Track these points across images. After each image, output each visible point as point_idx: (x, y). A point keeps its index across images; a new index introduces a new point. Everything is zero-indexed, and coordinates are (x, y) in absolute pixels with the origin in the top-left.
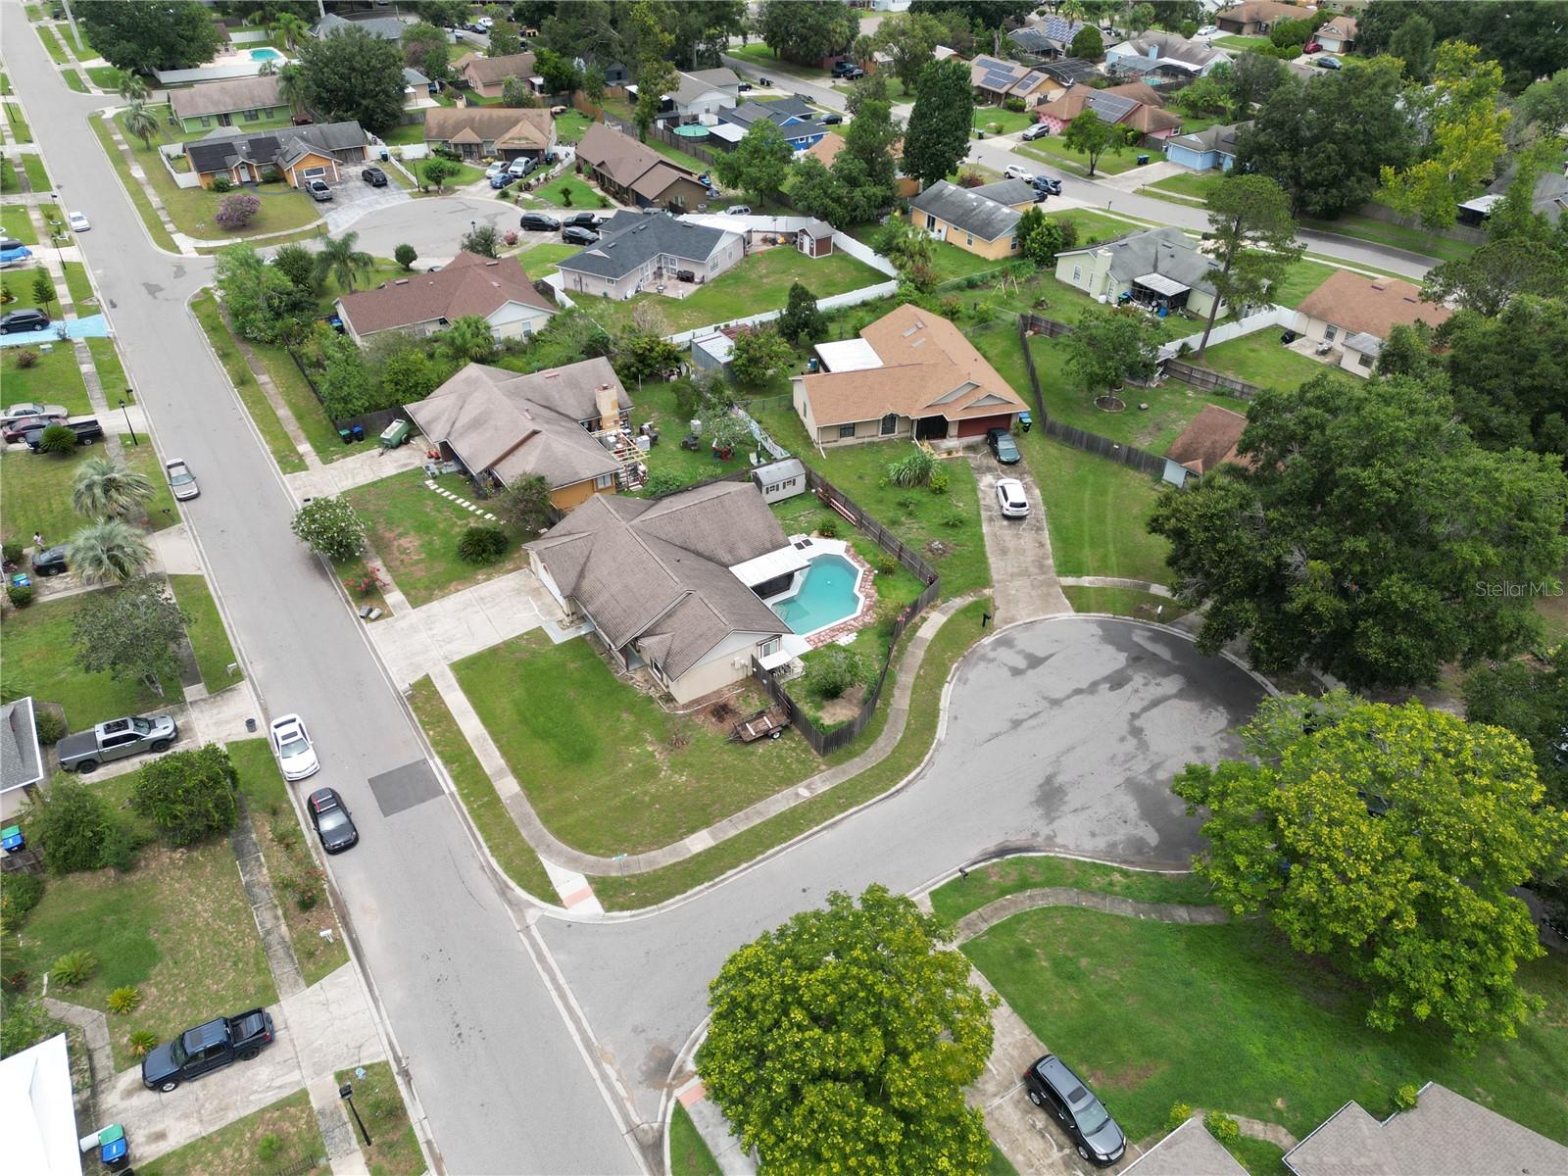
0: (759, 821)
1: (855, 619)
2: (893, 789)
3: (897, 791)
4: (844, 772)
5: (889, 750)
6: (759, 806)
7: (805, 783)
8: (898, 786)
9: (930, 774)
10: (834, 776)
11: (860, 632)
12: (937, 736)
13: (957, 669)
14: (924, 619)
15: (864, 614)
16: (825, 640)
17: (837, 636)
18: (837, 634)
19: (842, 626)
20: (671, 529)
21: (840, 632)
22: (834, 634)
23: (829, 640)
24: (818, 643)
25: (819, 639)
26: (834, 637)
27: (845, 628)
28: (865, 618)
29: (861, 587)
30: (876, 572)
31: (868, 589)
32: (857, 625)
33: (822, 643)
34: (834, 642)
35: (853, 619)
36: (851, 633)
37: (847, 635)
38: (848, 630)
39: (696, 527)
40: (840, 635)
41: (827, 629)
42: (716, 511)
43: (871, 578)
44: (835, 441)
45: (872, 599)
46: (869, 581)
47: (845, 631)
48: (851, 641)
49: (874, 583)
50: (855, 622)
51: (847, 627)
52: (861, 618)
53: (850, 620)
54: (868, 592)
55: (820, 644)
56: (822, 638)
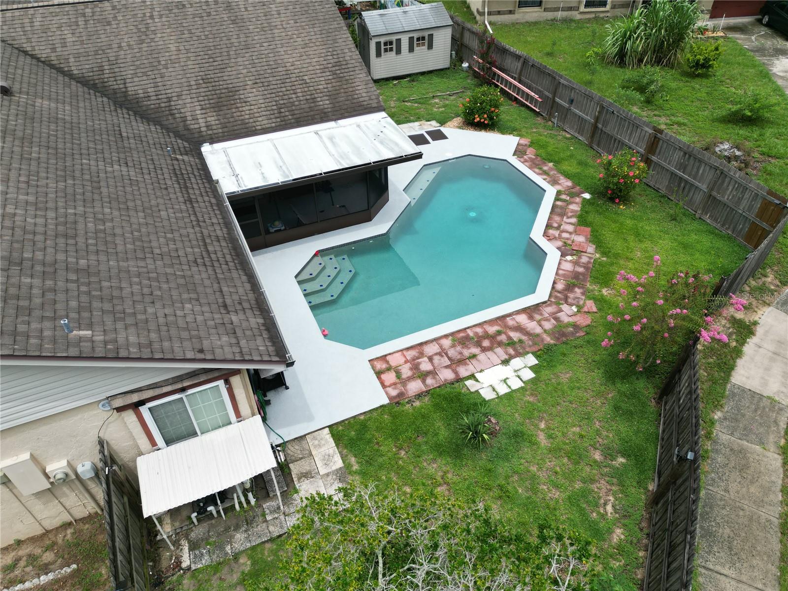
15: (558, 297)
16: (433, 373)
17: (474, 361)
18: (474, 356)
19: (492, 330)
20: (70, 39)
21: (484, 350)
22: (466, 353)
23: (447, 375)
24: (410, 379)
25: (415, 367)
26: (462, 361)
27: (503, 338)
28: (561, 311)
29: (549, 226)
30: (587, 196)
31: (567, 232)
32: (538, 330)
33: (424, 381)
34: (459, 380)
35: (524, 311)
36: (519, 354)
37: (505, 362)
38: (511, 343)
39: (142, 42)
40: (482, 357)
41: (446, 336)
42: (209, 14)
43: (575, 207)
44: (511, 12)
45: (580, 257)
46: (570, 214)
47: (500, 344)
48: (516, 384)
49: (582, 220)
50: (531, 318)
51: (505, 333)
52: (549, 310)
53: (518, 312)
54: (568, 239)
55: (415, 387)
56: (425, 366)
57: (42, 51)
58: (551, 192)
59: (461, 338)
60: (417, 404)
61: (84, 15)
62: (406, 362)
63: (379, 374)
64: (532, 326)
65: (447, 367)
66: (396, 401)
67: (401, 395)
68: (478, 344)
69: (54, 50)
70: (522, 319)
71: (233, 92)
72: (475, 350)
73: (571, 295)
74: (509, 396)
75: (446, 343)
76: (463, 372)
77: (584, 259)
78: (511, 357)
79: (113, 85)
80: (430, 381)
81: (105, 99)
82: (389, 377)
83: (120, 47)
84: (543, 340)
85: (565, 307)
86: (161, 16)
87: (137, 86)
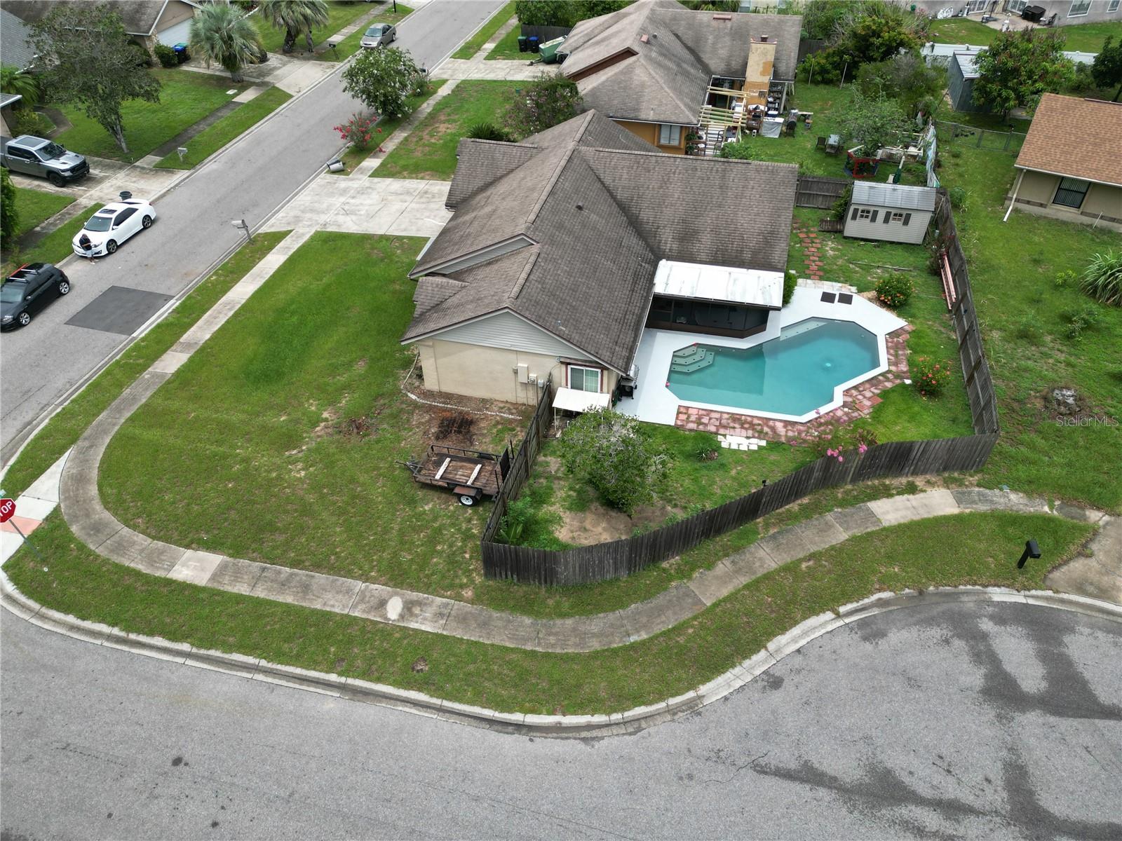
0: (289, 599)
1: (788, 423)
4: (484, 625)
6: (321, 578)
7: (415, 595)
8: (531, 719)
10: (463, 619)
11: (774, 445)
12: (703, 689)
13: (881, 603)
14: (912, 489)
15: (813, 424)
16: (706, 425)
17: (731, 430)
18: (734, 428)
19: (756, 421)
20: (625, 176)
21: (742, 427)
22: (732, 425)
23: (713, 429)
24: (692, 422)
25: (700, 418)
26: (725, 427)
27: (759, 427)
28: (806, 431)
29: (855, 387)
30: (908, 382)
31: (864, 396)
32: (783, 433)
33: (698, 426)
34: (717, 434)
35: (785, 422)
36: (759, 438)
37: (748, 438)
38: (761, 432)
39: (661, 187)
40: (738, 430)
41: (728, 413)
42: (708, 179)
43: (888, 385)
44: (1041, 205)
45: (853, 412)
46: (880, 387)
47: (753, 429)
48: (744, 448)
49: (885, 394)
50: (785, 427)
51: (762, 426)
52: (801, 427)
53: (781, 421)
54: (859, 400)
55: (692, 426)
56: (705, 420)
57: (608, 181)
58: (884, 366)
59: (735, 418)
60: (687, 433)
61: (639, 163)
62: (697, 414)
63: (679, 413)
64: (781, 430)
65: (715, 426)
66: (677, 427)
67: (683, 425)
68: (742, 424)
69: (614, 181)
70: (779, 426)
71: (696, 232)
72: (737, 426)
73: (823, 427)
74: (735, 451)
75: (726, 416)
76: (722, 431)
77: (855, 415)
78: (754, 437)
79: (634, 210)
80: (701, 427)
81: (625, 218)
82: (683, 416)
83: (648, 188)
84: (780, 438)
85: (811, 430)
86: (680, 173)
87: (646, 215)
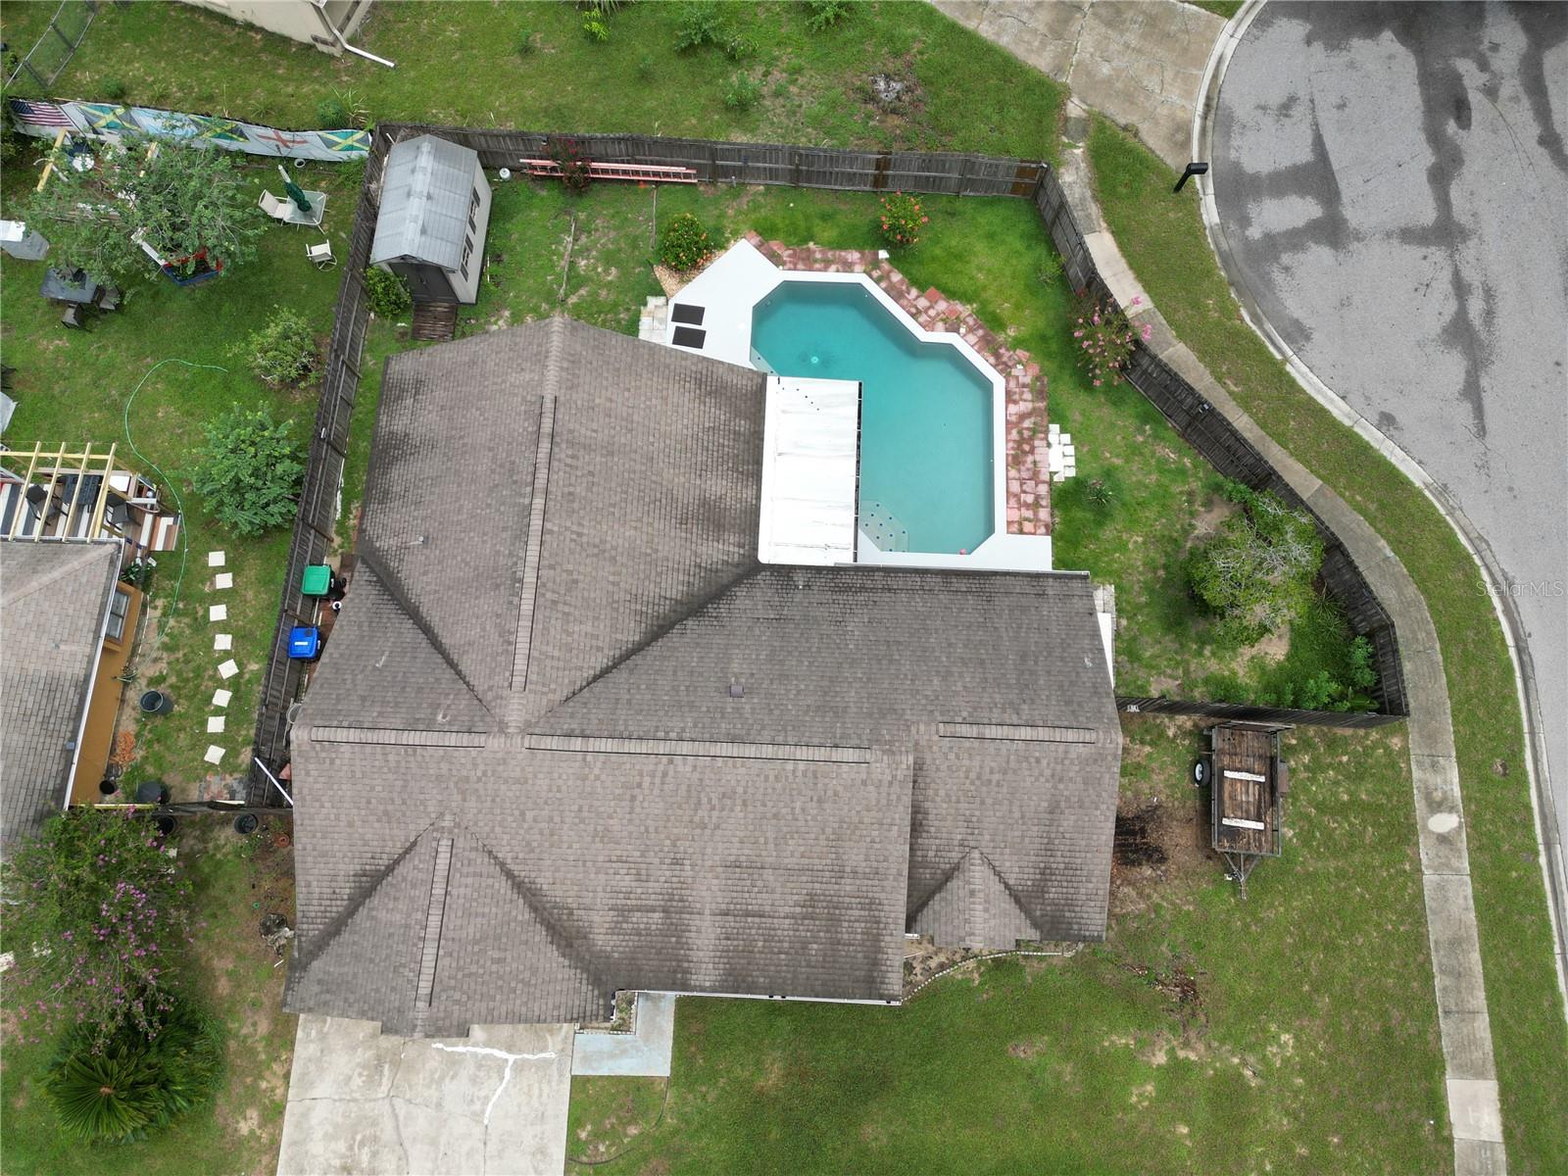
1: (1010, 398)
2: (1512, 653)
3: (1520, 651)
4: (1429, 713)
5: (1412, 590)
6: (1435, 931)
7: (1419, 804)
9: (1506, 562)
10: (1431, 738)
11: (1055, 415)
12: (1418, 484)
15: (1005, 369)
16: (1037, 497)
17: (1039, 465)
18: (1034, 462)
19: (1016, 435)
21: (1032, 452)
22: (1029, 465)
23: (1043, 489)
24: (1036, 514)
25: (1027, 506)
26: (1035, 473)
27: (1026, 434)
28: (1017, 377)
29: (913, 316)
30: (884, 254)
31: (929, 308)
32: (1030, 405)
33: (1042, 506)
34: (1051, 483)
35: (1007, 402)
36: (1046, 433)
37: (1049, 445)
38: (1034, 431)
40: (1037, 457)
41: (1008, 470)
43: (896, 277)
45: (966, 323)
46: (904, 288)
47: (1031, 439)
48: (1071, 450)
49: (914, 282)
50: (1017, 402)
51: (1023, 429)
52: (1012, 384)
53: (1007, 407)
54: (938, 314)
55: (1044, 514)
56: (1030, 499)
58: (864, 280)
59: (1015, 460)
60: (1059, 520)
62: (1019, 509)
63: (1021, 532)
64: (1024, 407)
65: (1036, 485)
66: (1050, 530)
67: (1047, 526)
68: (1025, 453)
70: (1015, 408)
72: (1030, 459)
73: (1005, 359)
74: (1078, 460)
75: (1013, 473)
76: (1045, 477)
77: (971, 321)
78: (1046, 439)
80: (1044, 503)
82: (1028, 526)
84: (1040, 408)
85: (1014, 372)
